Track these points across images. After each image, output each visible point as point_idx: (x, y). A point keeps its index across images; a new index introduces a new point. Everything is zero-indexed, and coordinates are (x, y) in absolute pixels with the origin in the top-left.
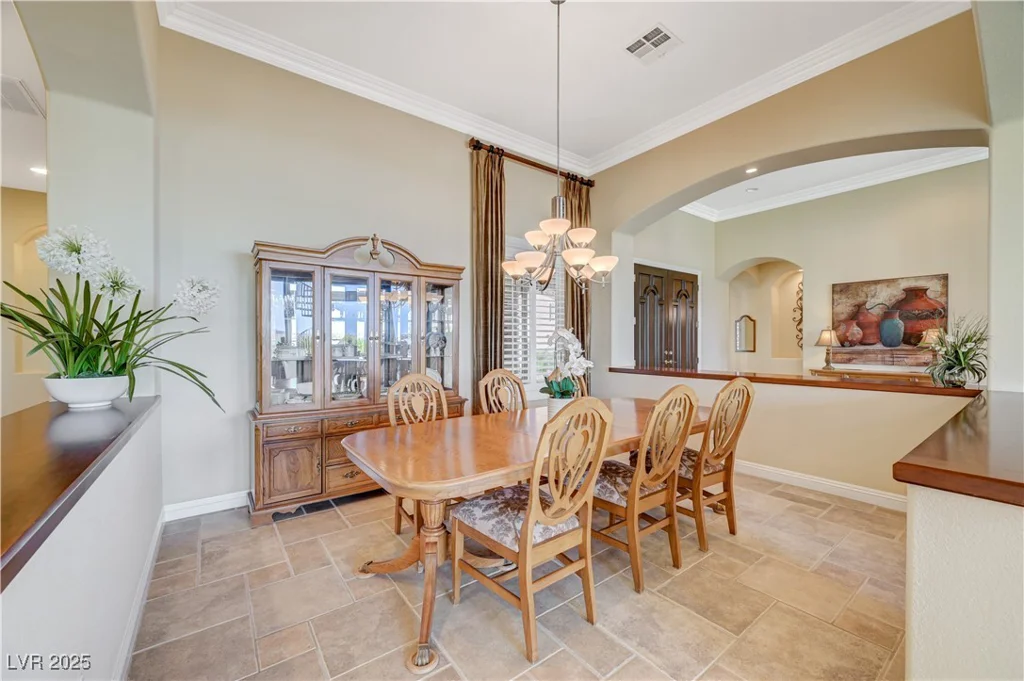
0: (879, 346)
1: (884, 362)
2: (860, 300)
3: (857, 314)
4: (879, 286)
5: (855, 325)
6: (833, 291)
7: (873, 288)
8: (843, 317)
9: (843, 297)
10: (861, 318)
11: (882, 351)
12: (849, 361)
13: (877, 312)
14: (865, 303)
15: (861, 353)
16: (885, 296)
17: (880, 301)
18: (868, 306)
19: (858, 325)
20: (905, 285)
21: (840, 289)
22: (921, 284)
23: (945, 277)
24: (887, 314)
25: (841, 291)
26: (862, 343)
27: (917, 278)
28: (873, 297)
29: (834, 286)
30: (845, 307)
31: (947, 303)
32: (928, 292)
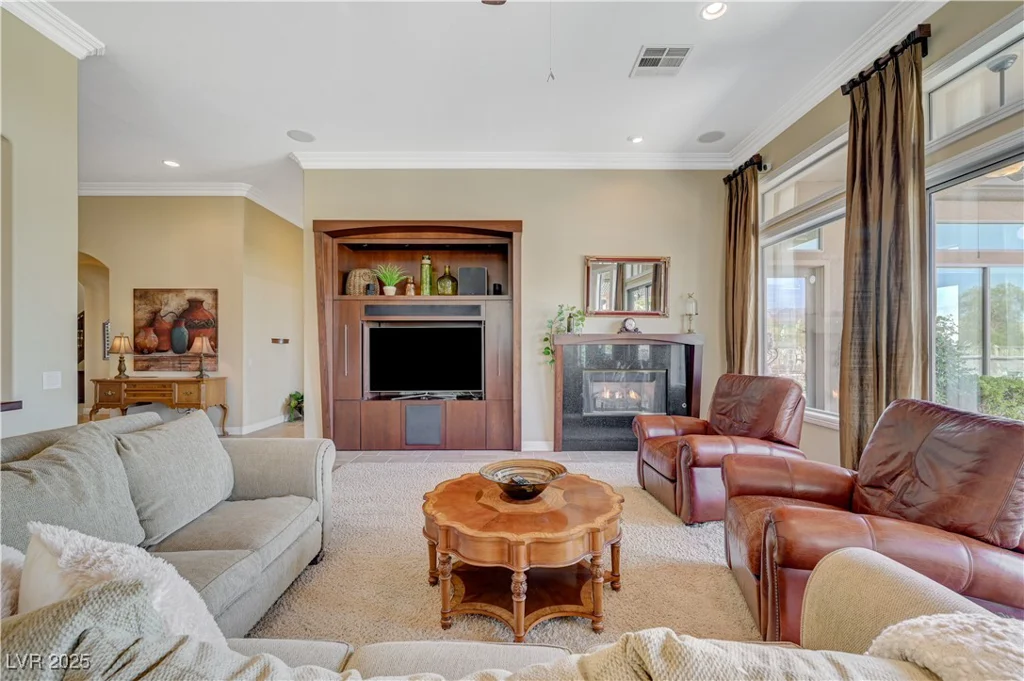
0: (170, 353)
1: (174, 368)
2: (157, 307)
3: (153, 321)
4: (170, 295)
5: (152, 332)
6: (135, 296)
7: (166, 296)
8: (143, 323)
9: (143, 302)
10: (157, 325)
11: (173, 358)
12: (147, 369)
13: (169, 319)
14: (160, 310)
15: (157, 360)
16: (173, 305)
17: (170, 310)
18: (162, 313)
19: (155, 332)
20: (189, 295)
21: (141, 295)
22: (200, 296)
23: (215, 292)
24: (176, 323)
25: (141, 296)
26: (158, 350)
27: (197, 290)
28: (166, 304)
29: (135, 290)
30: (144, 315)
31: (217, 315)
32: (204, 304)
